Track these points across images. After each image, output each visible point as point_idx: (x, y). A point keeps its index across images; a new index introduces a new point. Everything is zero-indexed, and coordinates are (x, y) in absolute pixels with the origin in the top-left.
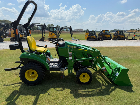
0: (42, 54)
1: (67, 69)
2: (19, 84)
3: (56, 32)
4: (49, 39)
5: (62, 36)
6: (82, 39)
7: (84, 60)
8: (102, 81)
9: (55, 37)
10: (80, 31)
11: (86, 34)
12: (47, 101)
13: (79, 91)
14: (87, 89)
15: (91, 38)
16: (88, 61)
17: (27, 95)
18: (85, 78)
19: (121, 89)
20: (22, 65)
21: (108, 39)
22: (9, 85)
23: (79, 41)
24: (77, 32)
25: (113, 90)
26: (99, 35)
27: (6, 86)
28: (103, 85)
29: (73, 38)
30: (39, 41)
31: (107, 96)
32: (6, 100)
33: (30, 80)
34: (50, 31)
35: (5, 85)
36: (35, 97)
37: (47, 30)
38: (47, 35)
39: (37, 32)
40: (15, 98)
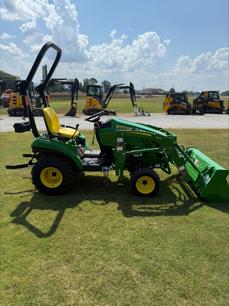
0: (71, 141)
1: (114, 168)
2: (31, 193)
3: (100, 97)
4: (86, 112)
5: (112, 104)
6: (155, 111)
7: (145, 153)
8: (180, 193)
9: (99, 107)
10: (155, 92)
11: (166, 100)
12: (77, 220)
13: (134, 206)
14: (149, 204)
15: (177, 109)
16: (154, 155)
17: (44, 209)
18: (147, 186)
19: (213, 207)
20: (35, 161)
21: (216, 111)
22: (14, 194)
23: (149, 115)
24: (148, 94)
25: (196, 208)
26: (195, 102)
27: (9, 196)
28: (180, 199)
29: (135, 110)
30: (66, 115)
31: (183, 217)
32: (12, 215)
33: (49, 185)
34: (88, 95)
35: (6, 193)
36: (58, 212)
37: (83, 91)
38: (82, 103)
39: (62, 96)
40: (24, 213)
